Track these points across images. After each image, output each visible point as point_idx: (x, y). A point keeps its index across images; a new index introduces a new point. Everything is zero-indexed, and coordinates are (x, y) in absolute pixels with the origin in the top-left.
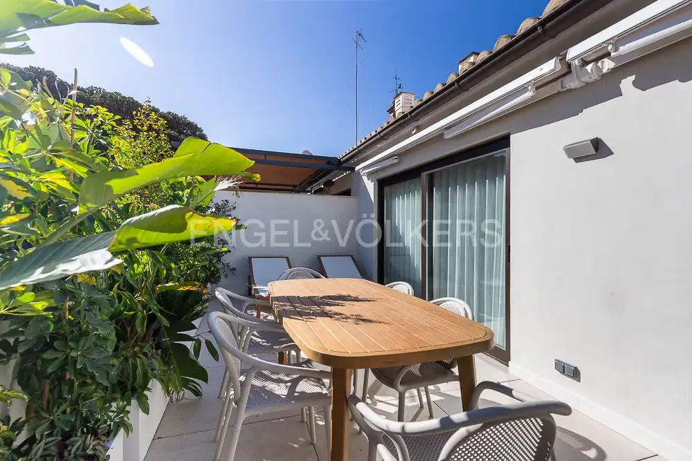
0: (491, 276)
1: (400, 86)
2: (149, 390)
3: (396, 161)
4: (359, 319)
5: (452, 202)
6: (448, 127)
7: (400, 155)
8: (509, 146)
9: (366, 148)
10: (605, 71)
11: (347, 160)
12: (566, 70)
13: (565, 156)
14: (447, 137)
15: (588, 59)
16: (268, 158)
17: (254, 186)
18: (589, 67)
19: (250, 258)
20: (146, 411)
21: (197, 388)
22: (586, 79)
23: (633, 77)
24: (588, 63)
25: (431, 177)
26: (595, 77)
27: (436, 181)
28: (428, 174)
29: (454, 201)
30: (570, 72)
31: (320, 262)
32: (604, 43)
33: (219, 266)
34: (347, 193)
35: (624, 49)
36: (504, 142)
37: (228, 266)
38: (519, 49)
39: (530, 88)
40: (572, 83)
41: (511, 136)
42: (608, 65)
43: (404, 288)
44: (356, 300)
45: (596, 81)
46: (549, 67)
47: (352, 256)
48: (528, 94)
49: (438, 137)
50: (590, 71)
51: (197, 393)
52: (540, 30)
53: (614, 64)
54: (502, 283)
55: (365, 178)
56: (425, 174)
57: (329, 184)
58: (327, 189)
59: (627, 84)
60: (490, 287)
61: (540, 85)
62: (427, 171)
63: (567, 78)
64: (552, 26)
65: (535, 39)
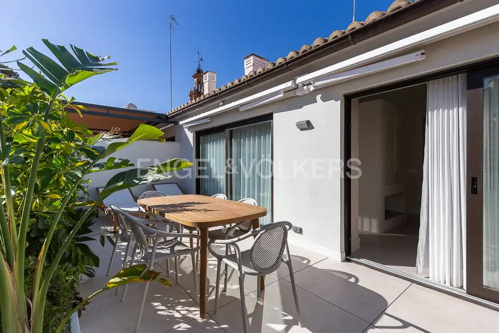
0: (264, 191)
1: (202, 58)
3: (210, 121)
4: (206, 210)
5: (243, 146)
6: (242, 105)
7: (212, 117)
8: (272, 119)
9: (188, 110)
10: (311, 91)
11: (173, 117)
12: (296, 87)
13: (296, 127)
14: (241, 110)
15: (305, 84)
16: (111, 112)
18: (305, 87)
19: (97, 189)
21: (91, 272)
22: (304, 93)
23: (321, 95)
24: (305, 85)
25: (231, 132)
26: (307, 92)
27: (234, 135)
28: (230, 131)
29: (244, 146)
30: (298, 88)
31: (155, 188)
32: (310, 79)
34: (172, 140)
35: (317, 84)
36: (270, 116)
38: (277, 72)
39: (281, 92)
40: (299, 93)
41: (274, 114)
42: (312, 88)
43: (222, 196)
44: (198, 203)
45: (308, 94)
46: (289, 84)
47: (177, 184)
48: (281, 95)
49: (236, 110)
50: (305, 89)
51: (91, 275)
52: (285, 66)
53: (314, 88)
54: (270, 194)
55: (186, 130)
56: (227, 130)
59: (319, 97)
60: (264, 197)
61: (286, 91)
62: (229, 128)
63: (297, 90)
64: (290, 66)
65: (284, 69)
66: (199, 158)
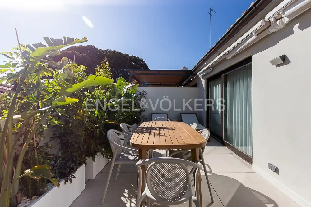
2: (97, 155)
3: (211, 70)
5: (235, 87)
8: (251, 61)
10: (285, 23)
11: (194, 71)
12: (269, 25)
13: (271, 64)
14: (227, 58)
17: (160, 84)
18: (278, 22)
19: (152, 114)
20: (94, 161)
22: (278, 27)
23: (298, 25)
25: (226, 76)
26: (281, 26)
27: (228, 78)
30: (271, 25)
31: (181, 115)
32: (278, 11)
33: (140, 117)
34: (195, 85)
36: (249, 59)
37: (144, 117)
38: (248, 17)
39: (254, 34)
40: (272, 30)
41: (252, 56)
42: (286, 20)
45: (283, 28)
46: (260, 23)
47: (196, 114)
48: (254, 37)
50: (278, 24)
52: (254, 8)
53: (288, 19)
55: (201, 78)
56: (223, 75)
57: (190, 81)
58: (189, 84)
59: (296, 28)
62: (223, 74)
63: (270, 28)
64: (258, 6)
65: (253, 12)
66: (209, 98)
